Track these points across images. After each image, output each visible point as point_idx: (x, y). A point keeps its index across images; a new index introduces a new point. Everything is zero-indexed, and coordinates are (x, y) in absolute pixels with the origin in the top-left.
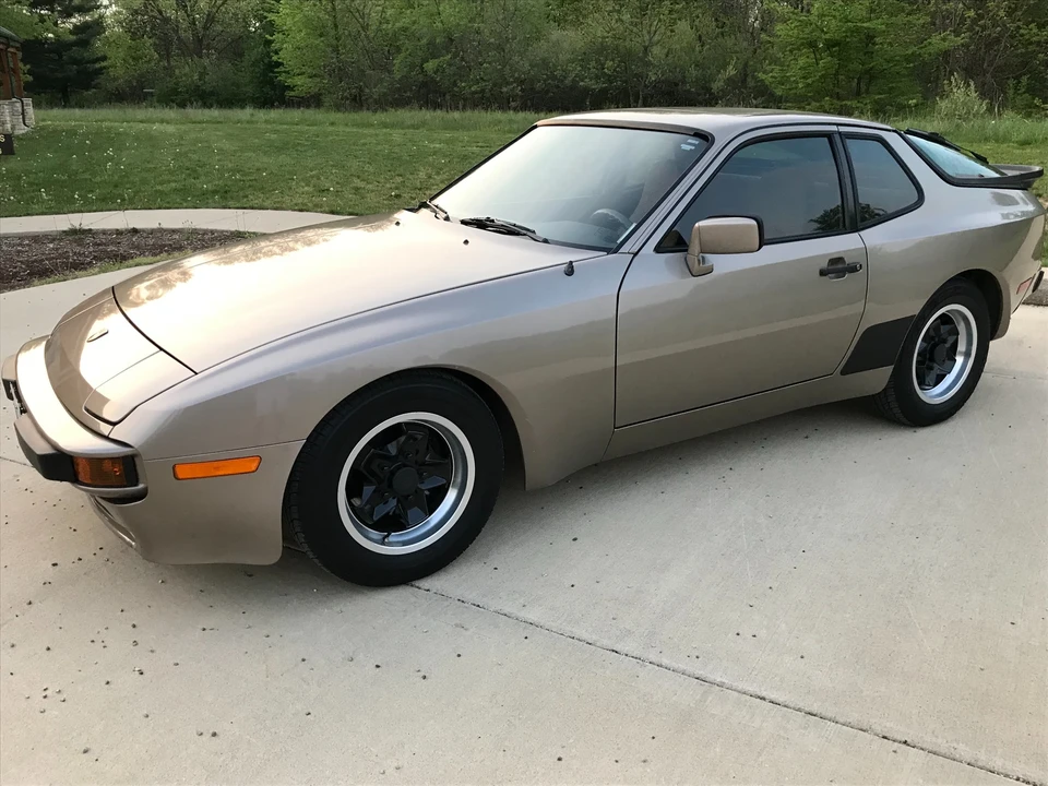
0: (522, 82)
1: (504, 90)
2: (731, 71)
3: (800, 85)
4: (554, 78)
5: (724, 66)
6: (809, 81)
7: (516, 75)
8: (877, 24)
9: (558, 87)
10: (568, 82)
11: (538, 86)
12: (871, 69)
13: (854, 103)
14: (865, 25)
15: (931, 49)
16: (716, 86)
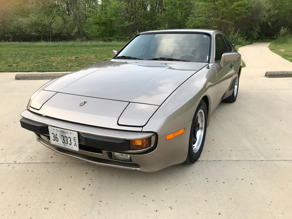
0: (11, 33)
1: (6, 35)
2: (76, 30)
3: (97, 34)
4: (23, 32)
5: (74, 29)
6: (100, 32)
7: (10, 31)
8: (113, 18)
9: (24, 35)
10: (27, 33)
11: (17, 34)
12: (114, 30)
13: (111, 38)
14: (111, 19)
15: (126, 25)
16: (73, 34)
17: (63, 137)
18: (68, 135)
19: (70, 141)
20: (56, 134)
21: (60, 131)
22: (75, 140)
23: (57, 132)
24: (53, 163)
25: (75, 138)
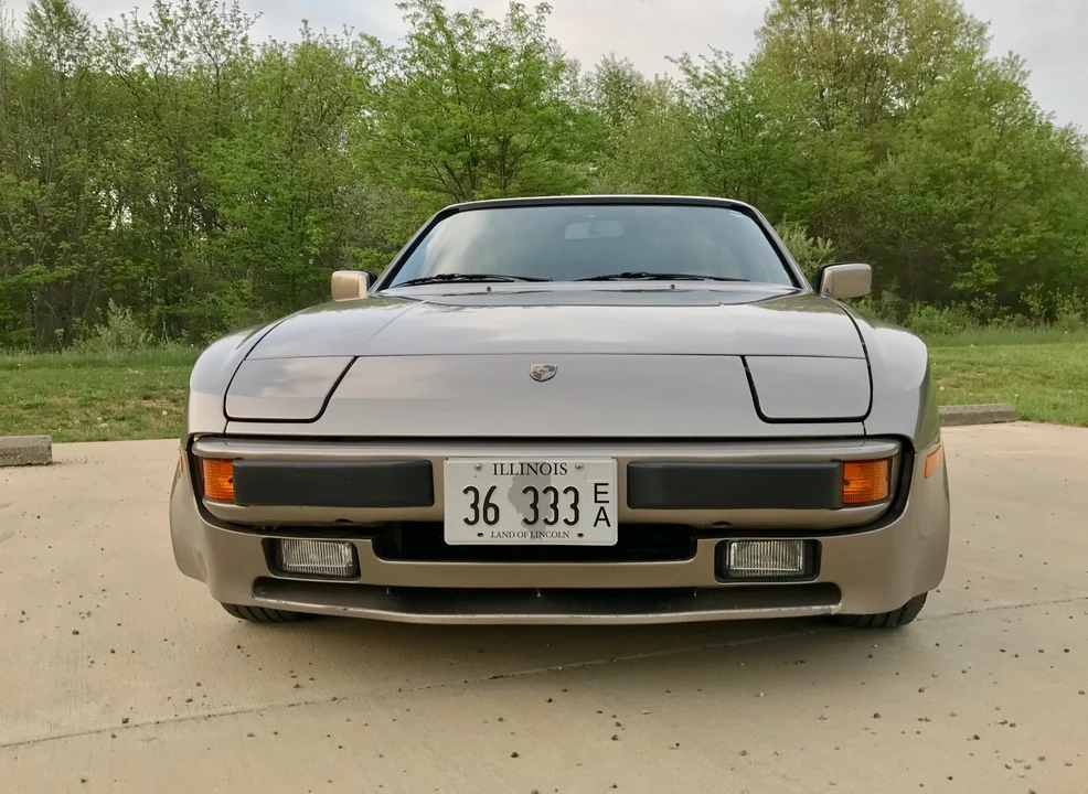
17: (531, 493)
18: (559, 482)
19: (574, 506)
20: (493, 488)
21: (517, 469)
22: (600, 497)
23: (499, 476)
24: (335, 699)
25: (600, 489)
